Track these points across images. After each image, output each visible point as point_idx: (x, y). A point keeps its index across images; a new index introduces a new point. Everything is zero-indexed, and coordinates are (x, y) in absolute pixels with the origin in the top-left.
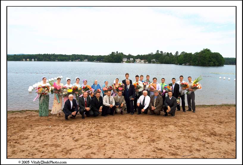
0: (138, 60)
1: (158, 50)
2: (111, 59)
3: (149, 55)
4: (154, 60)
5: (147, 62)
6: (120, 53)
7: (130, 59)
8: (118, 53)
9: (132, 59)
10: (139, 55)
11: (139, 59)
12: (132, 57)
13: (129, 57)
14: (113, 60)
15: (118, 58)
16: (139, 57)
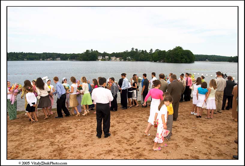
0: (113, 58)
1: (133, 48)
2: (86, 57)
3: (125, 52)
4: (129, 57)
5: (123, 60)
6: (94, 51)
7: (106, 57)
8: (93, 50)
9: (107, 57)
10: (114, 53)
11: (114, 57)
12: (108, 55)
13: (105, 54)
14: (87, 58)
15: (93, 56)
16: (114, 55)
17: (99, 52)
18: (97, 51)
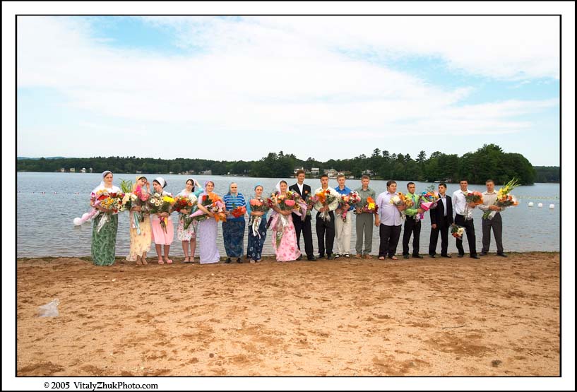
0: (330, 173)
1: (377, 149)
2: (268, 168)
3: (357, 160)
4: (368, 171)
5: (352, 177)
6: (287, 155)
7: (313, 169)
8: (284, 154)
9: (319, 169)
10: (332, 161)
11: (332, 170)
12: (317, 164)
13: (311, 163)
14: (271, 172)
15: (283, 167)
16: (332, 164)
17: (297, 158)
18: (292, 155)
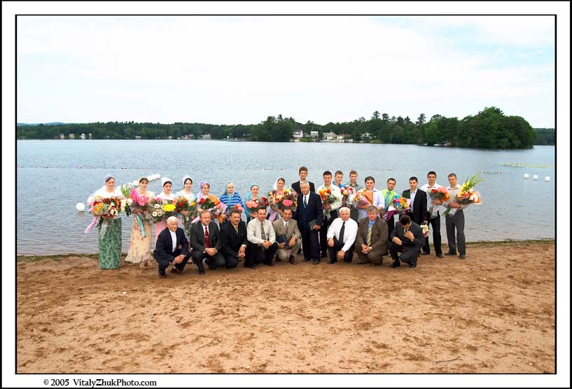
0: (330, 136)
1: (377, 112)
2: (267, 132)
3: (357, 123)
4: (368, 134)
5: (352, 140)
6: (286, 119)
7: (312, 132)
8: (283, 118)
9: (314, 132)
10: (331, 124)
11: (332, 134)
12: (316, 127)
13: (309, 127)
14: (271, 136)
15: (283, 131)
16: (332, 128)
17: (296, 121)
18: (291, 118)
